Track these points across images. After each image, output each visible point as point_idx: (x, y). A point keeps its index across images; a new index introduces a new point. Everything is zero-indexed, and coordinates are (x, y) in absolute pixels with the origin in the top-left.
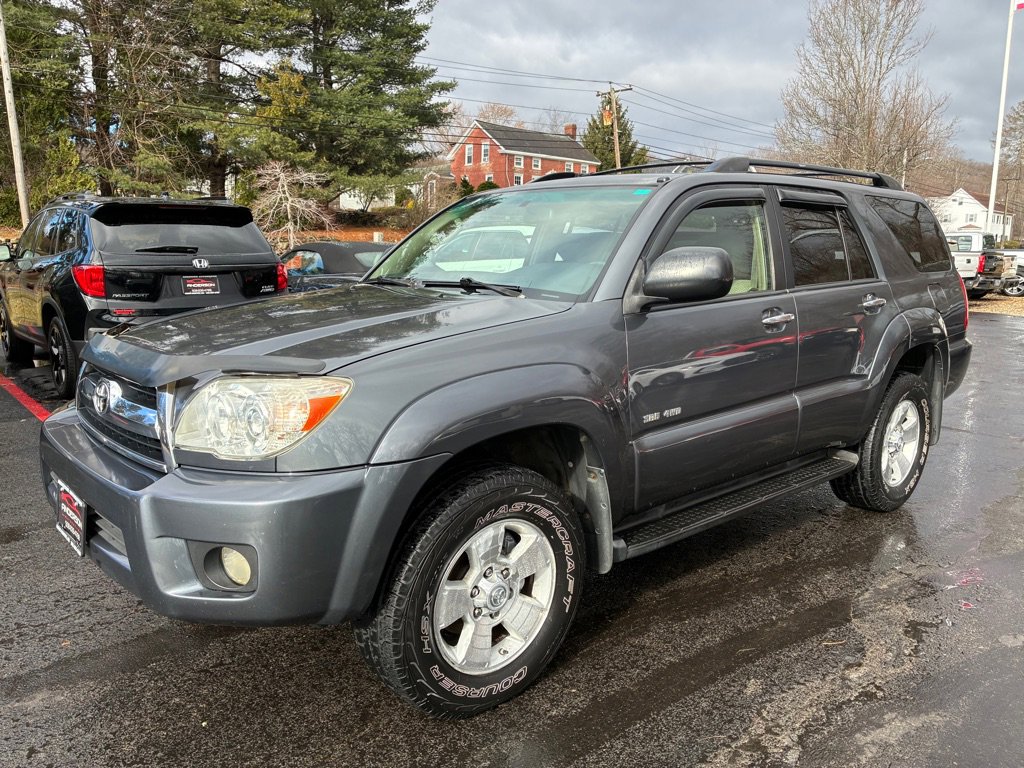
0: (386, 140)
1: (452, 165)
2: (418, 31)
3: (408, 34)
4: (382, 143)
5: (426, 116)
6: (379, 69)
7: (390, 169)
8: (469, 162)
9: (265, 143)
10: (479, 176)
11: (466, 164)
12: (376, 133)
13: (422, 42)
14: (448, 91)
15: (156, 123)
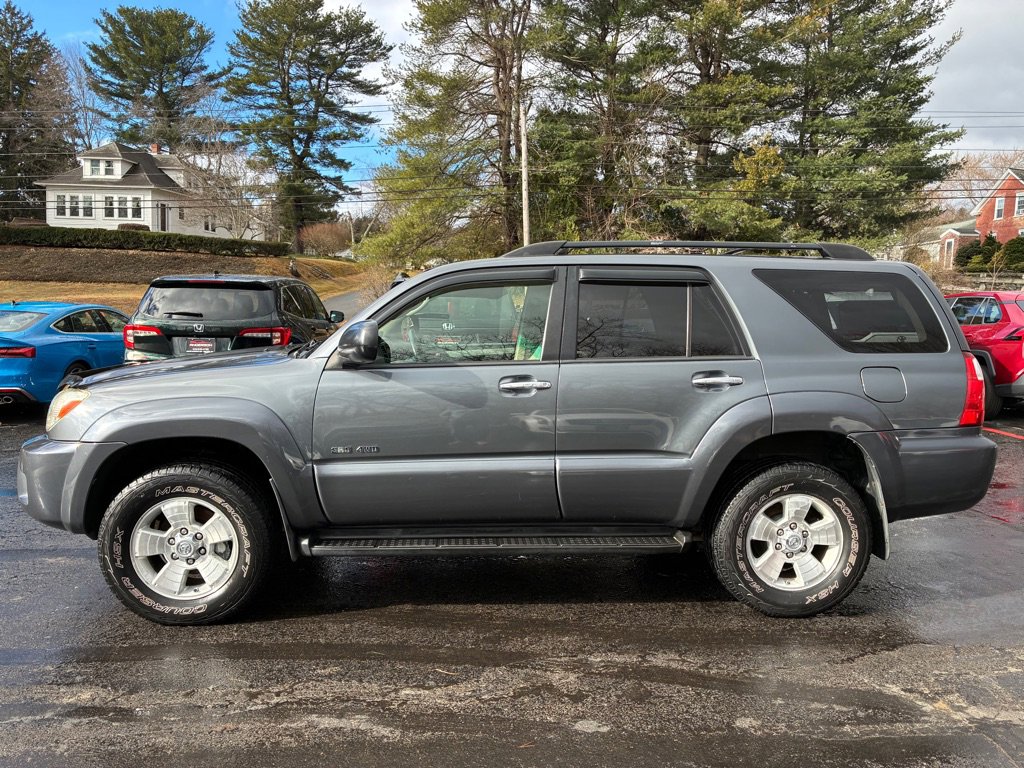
0: (865, 201)
1: (977, 221)
2: (919, 84)
3: (904, 89)
4: (860, 205)
5: (921, 170)
6: (865, 130)
7: (869, 231)
8: (998, 216)
9: (733, 215)
10: (1010, 232)
11: (995, 218)
12: (852, 195)
13: (923, 94)
14: (953, 140)
15: (642, 204)
